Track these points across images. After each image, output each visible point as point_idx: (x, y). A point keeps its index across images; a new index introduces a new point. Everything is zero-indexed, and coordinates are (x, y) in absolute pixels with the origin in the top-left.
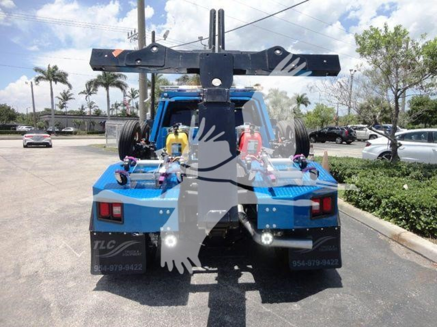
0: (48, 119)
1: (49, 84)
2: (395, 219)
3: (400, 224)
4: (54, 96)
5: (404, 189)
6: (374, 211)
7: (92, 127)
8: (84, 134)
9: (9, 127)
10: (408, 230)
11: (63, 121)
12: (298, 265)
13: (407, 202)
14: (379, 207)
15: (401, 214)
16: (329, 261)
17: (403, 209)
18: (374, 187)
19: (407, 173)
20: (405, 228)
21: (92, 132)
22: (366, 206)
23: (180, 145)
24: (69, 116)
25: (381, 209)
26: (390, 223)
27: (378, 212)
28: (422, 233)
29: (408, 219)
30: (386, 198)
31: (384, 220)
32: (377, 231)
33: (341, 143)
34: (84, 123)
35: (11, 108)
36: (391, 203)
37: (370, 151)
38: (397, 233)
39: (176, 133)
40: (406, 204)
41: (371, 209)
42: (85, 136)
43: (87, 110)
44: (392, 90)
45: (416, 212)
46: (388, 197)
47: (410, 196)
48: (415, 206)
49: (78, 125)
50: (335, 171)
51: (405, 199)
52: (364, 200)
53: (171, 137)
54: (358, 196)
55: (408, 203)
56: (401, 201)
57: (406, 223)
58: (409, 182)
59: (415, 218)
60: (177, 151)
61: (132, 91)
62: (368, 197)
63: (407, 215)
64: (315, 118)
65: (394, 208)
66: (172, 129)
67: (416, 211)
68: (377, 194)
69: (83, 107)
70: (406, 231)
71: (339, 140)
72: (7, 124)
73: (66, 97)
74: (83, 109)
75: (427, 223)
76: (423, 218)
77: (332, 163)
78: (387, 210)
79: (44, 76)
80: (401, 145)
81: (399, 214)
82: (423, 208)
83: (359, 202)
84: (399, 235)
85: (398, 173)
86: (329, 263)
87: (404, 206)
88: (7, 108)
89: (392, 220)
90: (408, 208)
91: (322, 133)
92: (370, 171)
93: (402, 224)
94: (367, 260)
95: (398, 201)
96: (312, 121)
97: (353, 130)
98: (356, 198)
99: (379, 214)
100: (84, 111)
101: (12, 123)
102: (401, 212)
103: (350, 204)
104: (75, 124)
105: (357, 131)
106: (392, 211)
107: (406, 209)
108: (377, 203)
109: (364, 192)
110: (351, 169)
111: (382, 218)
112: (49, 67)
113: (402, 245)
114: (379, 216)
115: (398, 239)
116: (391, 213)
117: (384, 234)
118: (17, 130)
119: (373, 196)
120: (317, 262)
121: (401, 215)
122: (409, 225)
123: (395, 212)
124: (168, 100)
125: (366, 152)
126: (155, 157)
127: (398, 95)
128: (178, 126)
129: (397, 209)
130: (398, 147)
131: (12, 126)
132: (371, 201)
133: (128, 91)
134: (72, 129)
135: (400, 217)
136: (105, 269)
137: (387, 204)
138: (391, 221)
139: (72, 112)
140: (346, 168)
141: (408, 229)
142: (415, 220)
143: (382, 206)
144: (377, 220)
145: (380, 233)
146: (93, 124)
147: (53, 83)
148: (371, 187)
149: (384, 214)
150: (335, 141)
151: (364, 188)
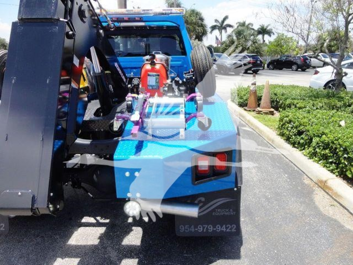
2: (325, 161)
3: (329, 167)
5: (340, 126)
6: (304, 149)
10: (337, 176)
12: (186, 231)
13: (339, 144)
14: (309, 146)
15: (331, 157)
16: (224, 226)
17: (334, 152)
18: (306, 123)
19: (349, 104)
20: (334, 173)
22: (297, 143)
25: (311, 149)
26: (319, 165)
27: (308, 151)
29: (339, 163)
30: (318, 136)
31: (312, 160)
32: (304, 173)
36: (323, 142)
37: (317, 79)
40: (338, 146)
41: (301, 146)
44: (342, 14)
45: (349, 157)
46: (320, 135)
47: (344, 136)
48: (348, 150)
50: (276, 101)
51: (337, 140)
52: (295, 136)
54: (290, 131)
55: (341, 146)
56: (333, 143)
57: (335, 167)
58: (347, 117)
59: (347, 163)
62: (300, 133)
63: (338, 158)
64: (275, 47)
65: (324, 149)
67: (349, 155)
68: (308, 131)
70: (334, 176)
71: (295, 67)
77: (275, 92)
78: (317, 150)
80: (346, 74)
81: (329, 156)
83: (290, 138)
84: (326, 181)
85: (339, 104)
86: (225, 230)
87: (336, 149)
89: (321, 161)
90: (340, 151)
91: (280, 60)
92: (309, 102)
93: (331, 168)
94: (281, 215)
95: (330, 142)
96: (272, 50)
97: (308, 58)
98: (287, 133)
99: (309, 154)
102: (332, 154)
103: (281, 138)
105: (312, 59)
106: (322, 152)
107: (338, 152)
108: (307, 141)
109: (296, 127)
110: (292, 99)
111: (310, 159)
113: (327, 193)
114: (308, 156)
115: (324, 186)
116: (321, 154)
117: (310, 177)
119: (304, 133)
120: (210, 227)
122: (339, 170)
123: (326, 154)
125: (314, 80)
127: (349, 20)
129: (327, 151)
130: (343, 76)
132: (302, 138)
135: (330, 160)
137: (318, 143)
138: (320, 163)
140: (288, 98)
141: (337, 174)
142: (346, 166)
143: (312, 146)
144: (305, 160)
145: (306, 175)
148: (304, 123)
149: (313, 153)
150: (291, 68)
151: (297, 123)
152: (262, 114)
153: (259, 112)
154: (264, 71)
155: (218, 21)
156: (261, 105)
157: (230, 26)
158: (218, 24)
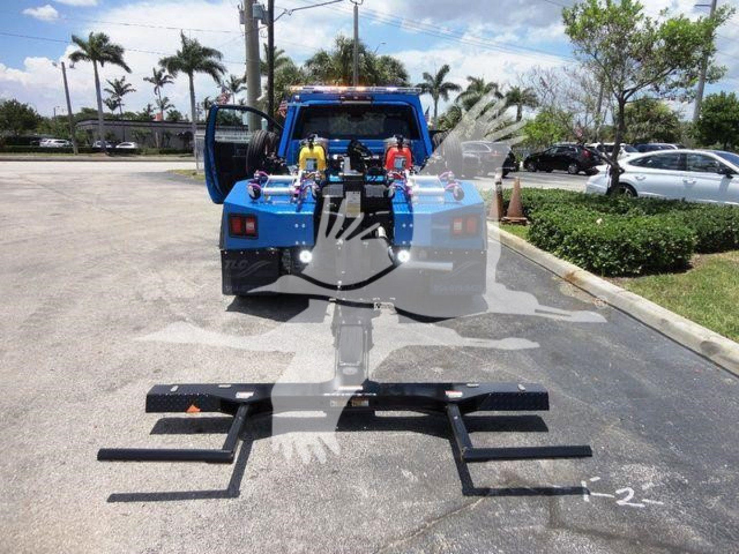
0: (92, 127)
1: (93, 67)
2: (574, 257)
3: (577, 262)
4: (102, 88)
6: (555, 250)
7: (166, 141)
8: (154, 154)
9: (27, 141)
11: (118, 130)
14: (560, 246)
17: (582, 244)
20: (582, 267)
21: (166, 150)
22: (548, 245)
23: (315, 160)
24: (126, 123)
25: (562, 248)
26: (568, 263)
27: (559, 251)
28: (596, 271)
29: (587, 257)
30: (569, 233)
31: (563, 260)
33: (577, 173)
34: (152, 135)
35: (28, 108)
36: (573, 238)
37: (596, 182)
38: (571, 272)
39: (311, 147)
40: (587, 238)
41: (551, 248)
42: (157, 158)
43: (156, 112)
45: (595, 247)
46: (571, 232)
48: (595, 240)
49: (141, 138)
51: (586, 233)
52: (546, 238)
53: (305, 150)
54: (541, 233)
55: (589, 238)
56: (582, 236)
57: (584, 261)
59: (593, 254)
60: (312, 168)
61: (232, 80)
62: (552, 233)
63: (586, 251)
64: (538, 131)
65: (574, 245)
66: (306, 141)
68: (561, 229)
69: (149, 106)
70: (582, 269)
71: (572, 168)
72: (23, 136)
73: (120, 89)
74: (149, 110)
75: (604, 260)
76: (600, 254)
77: (529, 196)
78: (568, 247)
79: (84, 52)
82: (602, 243)
83: (541, 241)
84: (573, 274)
87: (584, 242)
88: (21, 108)
89: (571, 259)
90: (588, 243)
91: (548, 155)
93: (580, 262)
98: (538, 236)
99: (559, 254)
100: (151, 114)
101: (28, 133)
102: (581, 249)
103: (532, 244)
104: (137, 135)
106: (573, 248)
107: (586, 245)
108: (559, 240)
109: (548, 227)
111: (561, 258)
112: (91, 36)
113: (574, 285)
114: (559, 256)
115: (570, 278)
116: (571, 251)
117: (559, 274)
118: (41, 146)
119: (556, 232)
121: (580, 252)
123: (575, 250)
124: (300, 105)
125: (591, 184)
126: (288, 173)
127: (624, 98)
128: (313, 138)
129: (577, 246)
131: (30, 139)
132: (554, 239)
133: (225, 78)
134: (132, 146)
135: (579, 255)
136: (237, 289)
137: (568, 240)
138: (569, 260)
139: (129, 114)
141: (585, 268)
142: (593, 256)
143: (563, 244)
144: (556, 260)
145: (555, 274)
146: (168, 135)
147: (98, 63)
149: (565, 252)
150: (566, 169)
151: (549, 222)
152: (510, 224)
153: (506, 222)
154: (518, 173)
155: (431, 78)
156: (508, 213)
157: (454, 87)
158: (430, 82)
